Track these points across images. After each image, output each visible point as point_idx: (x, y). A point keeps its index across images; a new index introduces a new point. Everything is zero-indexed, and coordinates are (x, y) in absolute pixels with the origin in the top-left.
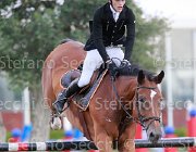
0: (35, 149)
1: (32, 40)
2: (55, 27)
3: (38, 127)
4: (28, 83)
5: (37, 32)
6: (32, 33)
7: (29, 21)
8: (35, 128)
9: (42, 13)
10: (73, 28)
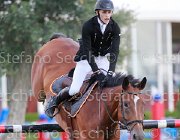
0: (12, 131)
1: (10, 30)
2: (31, 18)
3: (14, 110)
4: (5, 70)
5: (14, 23)
6: (9, 25)
7: (7, 13)
8: (11, 111)
9: (19, 6)
10: (47, 19)
